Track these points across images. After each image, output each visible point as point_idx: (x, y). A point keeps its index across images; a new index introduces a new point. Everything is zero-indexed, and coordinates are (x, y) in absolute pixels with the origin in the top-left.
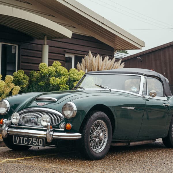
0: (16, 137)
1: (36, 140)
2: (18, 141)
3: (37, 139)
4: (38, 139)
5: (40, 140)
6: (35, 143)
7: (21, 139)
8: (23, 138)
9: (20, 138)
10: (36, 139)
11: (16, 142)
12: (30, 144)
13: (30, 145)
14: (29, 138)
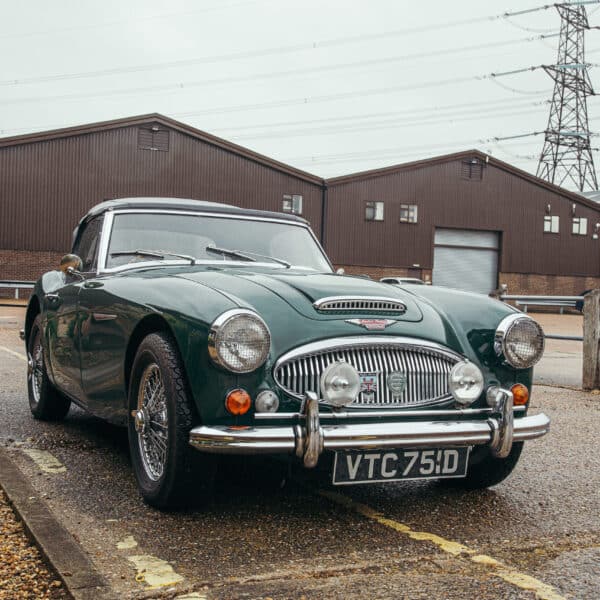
0: (349, 458)
1: (434, 458)
2: (353, 472)
3: (436, 453)
4: (440, 453)
5: (448, 453)
6: (427, 466)
7: (368, 460)
8: (378, 456)
9: (367, 457)
10: (432, 453)
11: (345, 476)
12: (406, 473)
13: (405, 477)
14: (407, 454)
